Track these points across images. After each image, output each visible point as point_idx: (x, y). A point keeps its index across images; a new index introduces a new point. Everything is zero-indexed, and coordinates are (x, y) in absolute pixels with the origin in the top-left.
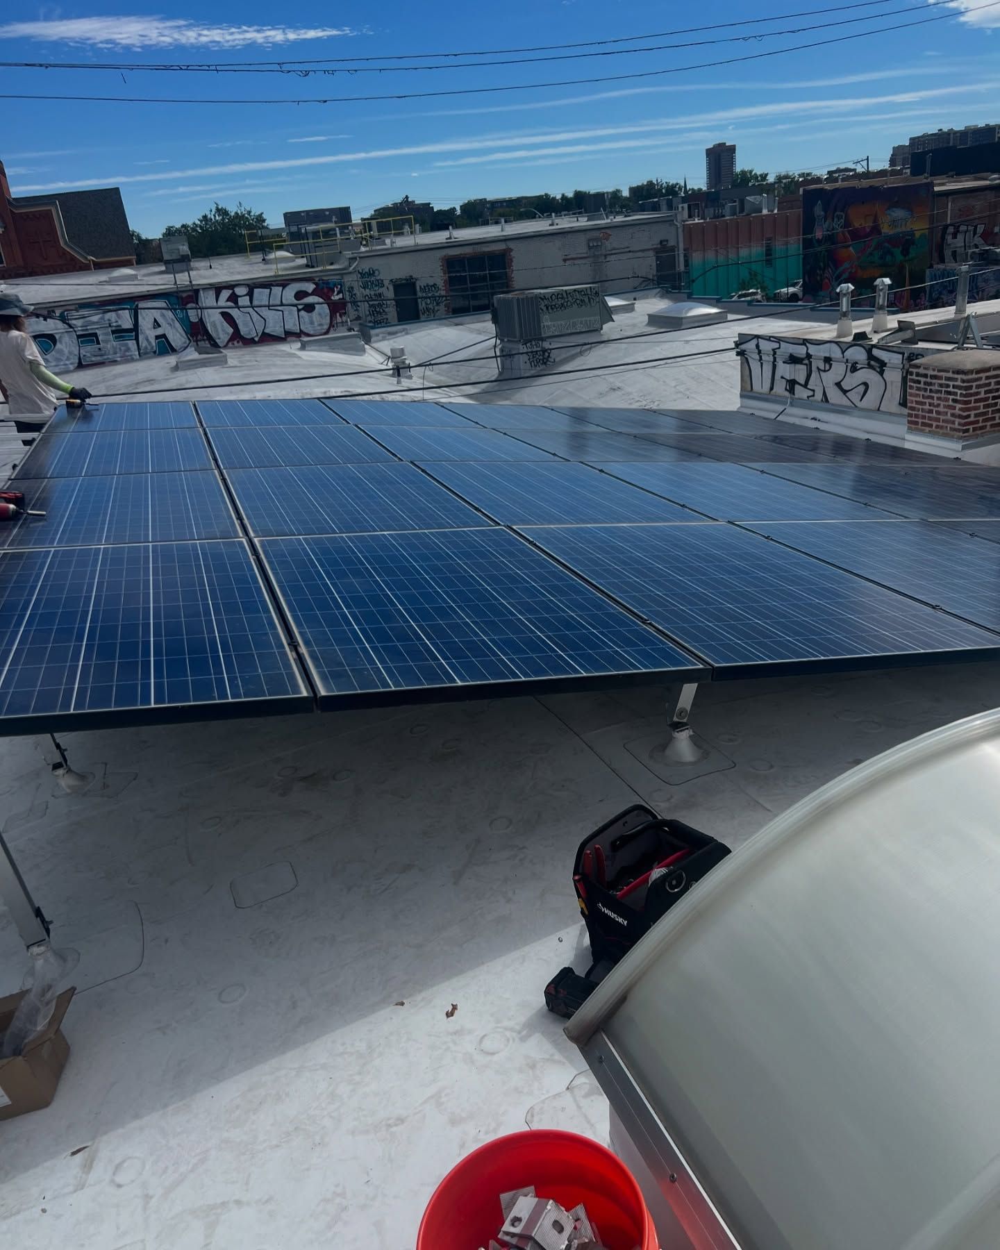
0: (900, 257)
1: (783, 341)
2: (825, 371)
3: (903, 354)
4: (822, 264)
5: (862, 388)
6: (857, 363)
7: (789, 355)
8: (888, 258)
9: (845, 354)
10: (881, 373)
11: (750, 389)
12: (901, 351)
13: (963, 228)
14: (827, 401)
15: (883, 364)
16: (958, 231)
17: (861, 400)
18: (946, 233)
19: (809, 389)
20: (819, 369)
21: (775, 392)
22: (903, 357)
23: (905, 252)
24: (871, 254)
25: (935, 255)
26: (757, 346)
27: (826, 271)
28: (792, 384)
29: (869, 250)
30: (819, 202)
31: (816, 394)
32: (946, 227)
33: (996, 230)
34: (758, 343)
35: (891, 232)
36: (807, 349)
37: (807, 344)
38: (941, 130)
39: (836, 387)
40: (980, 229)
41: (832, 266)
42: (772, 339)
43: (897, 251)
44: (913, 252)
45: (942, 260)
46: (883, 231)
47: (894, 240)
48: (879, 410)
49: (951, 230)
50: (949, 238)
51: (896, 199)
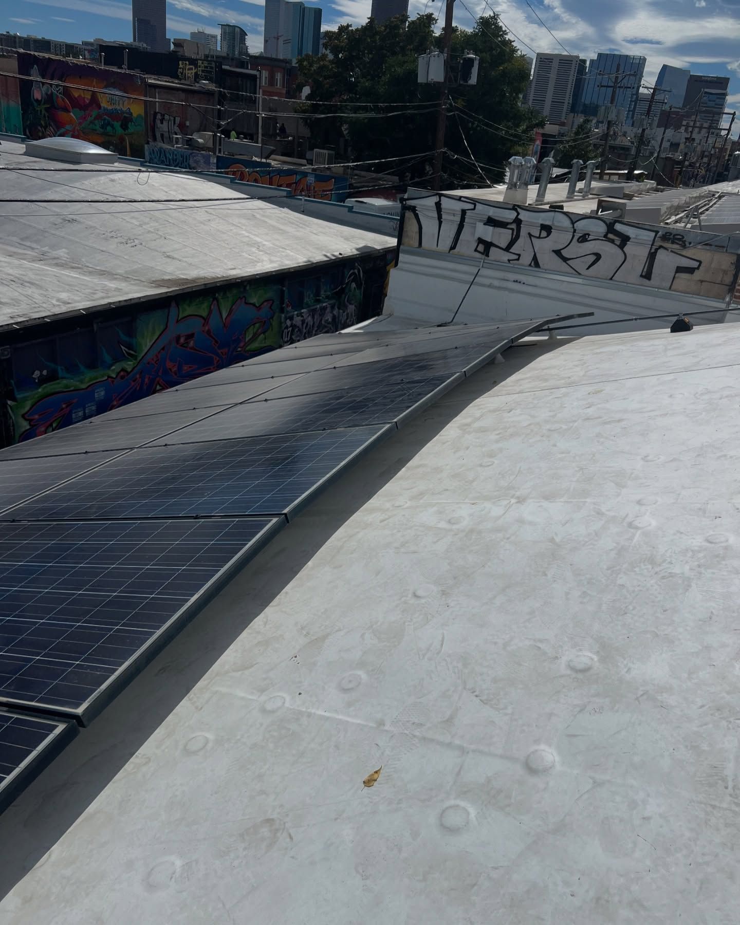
0: (120, 131)
1: (479, 203)
2: (539, 237)
3: (657, 232)
4: (43, 123)
5: (593, 258)
6: (589, 235)
7: (487, 217)
8: (109, 128)
9: (575, 225)
10: (622, 246)
11: (417, 244)
12: (655, 229)
13: (167, 117)
14: (537, 265)
15: (625, 239)
16: (164, 118)
17: (587, 269)
18: (156, 118)
19: (510, 252)
20: (530, 235)
21: (459, 252)
22: (656, 235)
23: (124, 126)
24: (91, 122)
25: (150, 134)
26: (438, 205)
27: (48, 129)
28: (486, 246)
29: (90, 119)
30: (35, 66)
31: (520, 258)
32: (155, 114)
33: (188, 123)
34: (440, 200)
35: (110, 108)
36: (518, 214)
37: (519, 210)
38: (8, 32)
39: (554, 255)
40: (178, 120)
41: (52, 124)
42: (462, 199)
43: (117, 125)
44: (131, 128)
45: (155, 139)
46: (102, 105)
47: (114, 115)
48: (611, 279)
49: (159, 116)
50: (158, 122)
51: (112, 80)
